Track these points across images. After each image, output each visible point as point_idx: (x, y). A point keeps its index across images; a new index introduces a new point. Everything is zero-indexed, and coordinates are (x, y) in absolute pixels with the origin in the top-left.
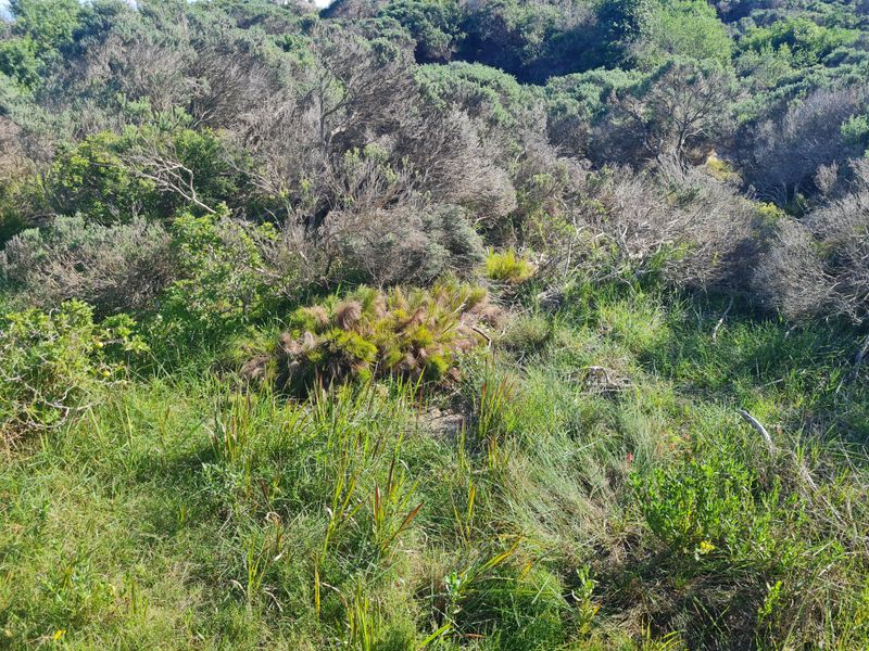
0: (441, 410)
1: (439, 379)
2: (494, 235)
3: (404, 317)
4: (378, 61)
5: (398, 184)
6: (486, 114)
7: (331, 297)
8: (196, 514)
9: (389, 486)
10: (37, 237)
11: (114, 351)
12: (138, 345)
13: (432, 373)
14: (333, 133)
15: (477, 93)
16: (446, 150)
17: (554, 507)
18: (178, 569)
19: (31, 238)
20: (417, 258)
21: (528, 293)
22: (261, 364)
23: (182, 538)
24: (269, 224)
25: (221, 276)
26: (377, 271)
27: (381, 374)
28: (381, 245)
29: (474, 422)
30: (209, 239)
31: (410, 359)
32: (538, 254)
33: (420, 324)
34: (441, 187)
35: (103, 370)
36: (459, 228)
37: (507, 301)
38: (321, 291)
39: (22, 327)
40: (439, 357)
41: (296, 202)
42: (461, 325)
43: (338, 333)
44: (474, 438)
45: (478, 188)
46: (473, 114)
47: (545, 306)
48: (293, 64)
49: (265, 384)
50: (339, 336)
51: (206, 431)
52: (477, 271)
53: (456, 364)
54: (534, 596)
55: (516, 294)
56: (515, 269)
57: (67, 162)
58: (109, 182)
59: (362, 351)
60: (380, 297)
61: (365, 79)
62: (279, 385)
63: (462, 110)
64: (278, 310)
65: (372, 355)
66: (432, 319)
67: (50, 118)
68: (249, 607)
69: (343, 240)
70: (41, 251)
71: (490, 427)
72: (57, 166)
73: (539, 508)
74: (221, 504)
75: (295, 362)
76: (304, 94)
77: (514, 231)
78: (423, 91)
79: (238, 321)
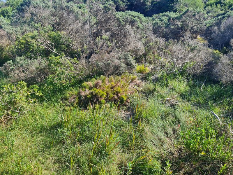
0: (125, 111)
1: (124, 102)
2: (138, 60)
3: (114, 84)
4: (105, 11)
5: (112, 46)
6: (136, 26)
7: (93, 79)
8: (56, 142)
9: (110, 135)
10: (11, 63)
11: (33, 95)
12: (40, 94)
13: (122, 100)
14: (93, 32)
15: (133, 20)
16: (125, 36)
17: (158, 141)
18: (51, 159)
19: (10, 63)
20: (117, 67)
21: (148, 77)
22: (74, 98)
23: (52, 149)
24: (75, 58)
25: (62, 73)
26: (106, 71)
27: (107, 101)
28: (107, 64)
29: (134, 114)
30: (59, 63)
31: (116, 96)
32: (150, 65)
33: (118, 86)
34: (123, 47)
35: (30, 101)
36: (129, 59)
37: (142, 79)
38: (90, 77)
39: (7, 89)
40: (124, 96)
41: (83, 52)
42: (130, 86)
43: (95, 90)
44: (134, 119)
45: (134, 47)
46: (132, 26)
47: (153, 81)
48: (82, 12)
49: (75, 104)
50: (96, 90)
51: (59, 118)
52: (134, 71)
53: (128, 98)
54: (153, 168)
55: (145, 77)
56: (145, 70)
57: (19, 41)
58: (31, 47)
59: (102, 94)
60: (107, 79)
61: (102, 16)
62: (79, 105)
63: (129, 25)
64: (78, 83)
65: (105, 96)
66: (122, 85)
67: (15, 29)
68: (71, 171)
69: (96, 63)
70: (13, 67)
71: (139, 116)
72: (17, 43)
73: (153, 141)
74: (63, 139)
75: (83, 98)
76: (85, 21)
77: (144, 59)
78: (118, 19)
79: (67, 86)
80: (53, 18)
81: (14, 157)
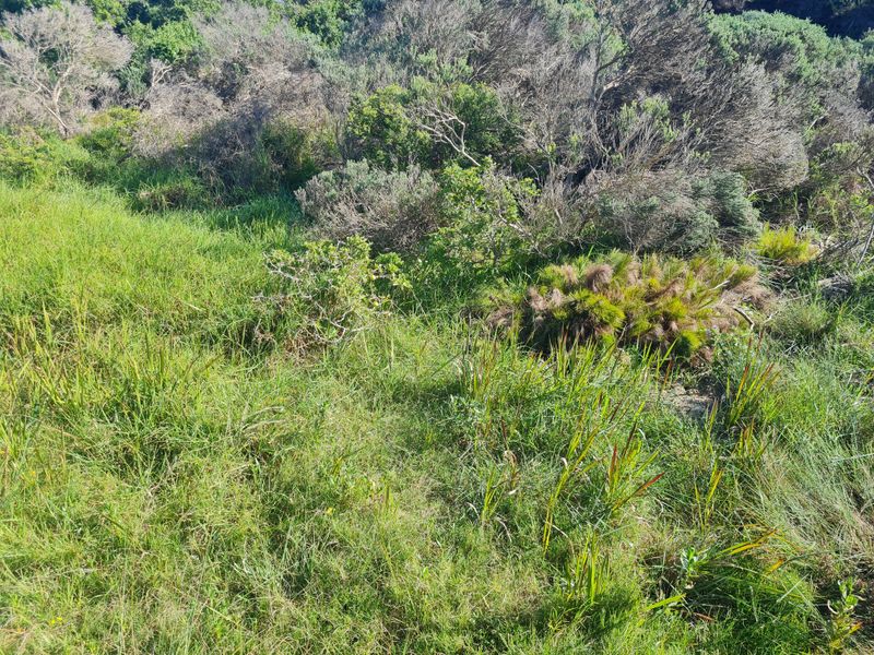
0: (686, 388)
1: (688, 356)
2: (772, 211)
3: (658, 287)
4: (669, 7)
5: (675, 142)
6: (787, 69)
7: (581, 258)
8: (440, 439)
9: (625, 451)
10: (331, 179)
11: (383, 285)
12: (402, 282)
13: (682, 348)
14: (605, 88)
15: (779, 44)
16: (730, 109)
17: (813, 512)
18: (422, 483)
19: (327, 179)
20: (681, 226)
21: (806, 278)
22: (506, 316)
23: (428, 456)
24: (529, 180)
25: (480, 226)
26: (635, 236)
27: (626, 340)
28: (643, 210)
29: (725, 407)
30: (471, 190)
31: (659, 331)
32: (824, 236)
33: (674, 296)
34: (716, 151)
35: (373, 301)
36: (733, 197)
37: (778, 285)
38: (573, 251)
39: (316, 255)
40: (693, 334)
41: (559, 160)
42: (721, 303)
43: (586, 294)
44: (723, 423)
45: (762, 154)
46: (771, 68)
47: (827, 294)
48: (572, 16)
49: (512, 333)
50: (588, 297)
51: (455, 369)
52: (745, 248)
53: (710, 344)
54: (780, 596)
55: (790, 276)
56: (794, 250)
57: (360, 113)
58: (391, 133)
59: (609, 315)
60: (634, 262)
61: (650, 28)
62: (523, 336)
63: (759, 62)
64: (529, 266)
65: (618, 321)
66: (689, 293)
67: (350, 71)
68: (481, 529)
69: (603, 200)
70: (333, 191)
71: (743, 414)
72: (352, 115)
73: (795, 508)
74: (462, 435)
75: (540, 318)
76: (578, 48)
77: (797, 208)
78: (714, 41)
79: (489, 271)
80: (472, 35)
81: (323, 449)
